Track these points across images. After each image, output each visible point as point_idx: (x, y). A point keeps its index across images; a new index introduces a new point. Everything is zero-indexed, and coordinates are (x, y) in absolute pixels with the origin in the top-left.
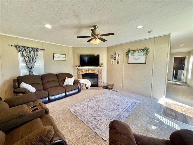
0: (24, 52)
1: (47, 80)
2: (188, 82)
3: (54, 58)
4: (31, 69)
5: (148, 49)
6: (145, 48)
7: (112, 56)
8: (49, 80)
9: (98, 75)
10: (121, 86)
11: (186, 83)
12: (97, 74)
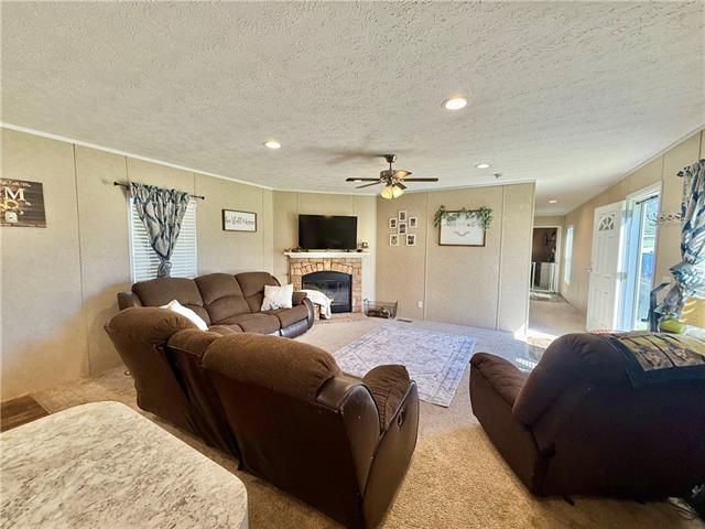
0: (150, 206)
1: (217, 295)
2: (564, 292)
3: (226, 224)
4: (167, 258)
5: (490, 211)
6: (482, 209)
7: (393, 222)
8: (224, 293)
9: (351, 276)
10: (420, 306)
11: (560, 294)
12: (350, 273)
